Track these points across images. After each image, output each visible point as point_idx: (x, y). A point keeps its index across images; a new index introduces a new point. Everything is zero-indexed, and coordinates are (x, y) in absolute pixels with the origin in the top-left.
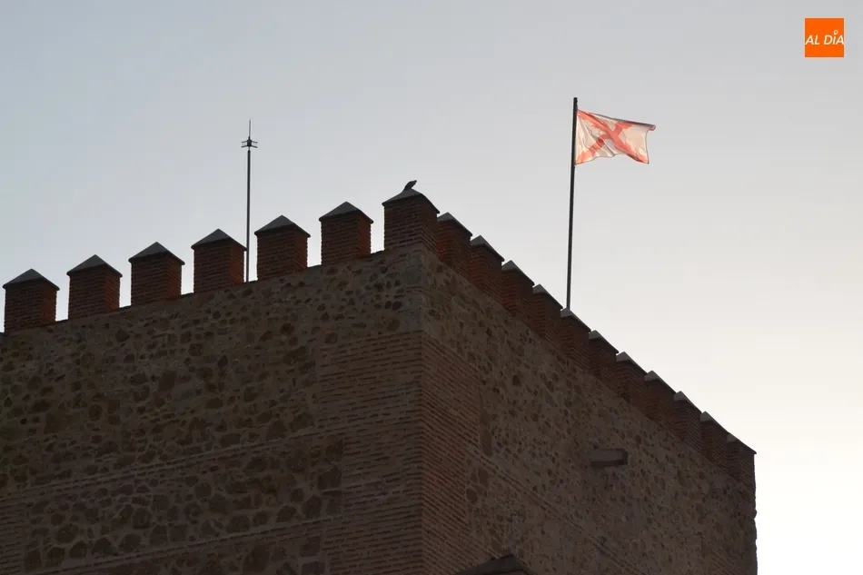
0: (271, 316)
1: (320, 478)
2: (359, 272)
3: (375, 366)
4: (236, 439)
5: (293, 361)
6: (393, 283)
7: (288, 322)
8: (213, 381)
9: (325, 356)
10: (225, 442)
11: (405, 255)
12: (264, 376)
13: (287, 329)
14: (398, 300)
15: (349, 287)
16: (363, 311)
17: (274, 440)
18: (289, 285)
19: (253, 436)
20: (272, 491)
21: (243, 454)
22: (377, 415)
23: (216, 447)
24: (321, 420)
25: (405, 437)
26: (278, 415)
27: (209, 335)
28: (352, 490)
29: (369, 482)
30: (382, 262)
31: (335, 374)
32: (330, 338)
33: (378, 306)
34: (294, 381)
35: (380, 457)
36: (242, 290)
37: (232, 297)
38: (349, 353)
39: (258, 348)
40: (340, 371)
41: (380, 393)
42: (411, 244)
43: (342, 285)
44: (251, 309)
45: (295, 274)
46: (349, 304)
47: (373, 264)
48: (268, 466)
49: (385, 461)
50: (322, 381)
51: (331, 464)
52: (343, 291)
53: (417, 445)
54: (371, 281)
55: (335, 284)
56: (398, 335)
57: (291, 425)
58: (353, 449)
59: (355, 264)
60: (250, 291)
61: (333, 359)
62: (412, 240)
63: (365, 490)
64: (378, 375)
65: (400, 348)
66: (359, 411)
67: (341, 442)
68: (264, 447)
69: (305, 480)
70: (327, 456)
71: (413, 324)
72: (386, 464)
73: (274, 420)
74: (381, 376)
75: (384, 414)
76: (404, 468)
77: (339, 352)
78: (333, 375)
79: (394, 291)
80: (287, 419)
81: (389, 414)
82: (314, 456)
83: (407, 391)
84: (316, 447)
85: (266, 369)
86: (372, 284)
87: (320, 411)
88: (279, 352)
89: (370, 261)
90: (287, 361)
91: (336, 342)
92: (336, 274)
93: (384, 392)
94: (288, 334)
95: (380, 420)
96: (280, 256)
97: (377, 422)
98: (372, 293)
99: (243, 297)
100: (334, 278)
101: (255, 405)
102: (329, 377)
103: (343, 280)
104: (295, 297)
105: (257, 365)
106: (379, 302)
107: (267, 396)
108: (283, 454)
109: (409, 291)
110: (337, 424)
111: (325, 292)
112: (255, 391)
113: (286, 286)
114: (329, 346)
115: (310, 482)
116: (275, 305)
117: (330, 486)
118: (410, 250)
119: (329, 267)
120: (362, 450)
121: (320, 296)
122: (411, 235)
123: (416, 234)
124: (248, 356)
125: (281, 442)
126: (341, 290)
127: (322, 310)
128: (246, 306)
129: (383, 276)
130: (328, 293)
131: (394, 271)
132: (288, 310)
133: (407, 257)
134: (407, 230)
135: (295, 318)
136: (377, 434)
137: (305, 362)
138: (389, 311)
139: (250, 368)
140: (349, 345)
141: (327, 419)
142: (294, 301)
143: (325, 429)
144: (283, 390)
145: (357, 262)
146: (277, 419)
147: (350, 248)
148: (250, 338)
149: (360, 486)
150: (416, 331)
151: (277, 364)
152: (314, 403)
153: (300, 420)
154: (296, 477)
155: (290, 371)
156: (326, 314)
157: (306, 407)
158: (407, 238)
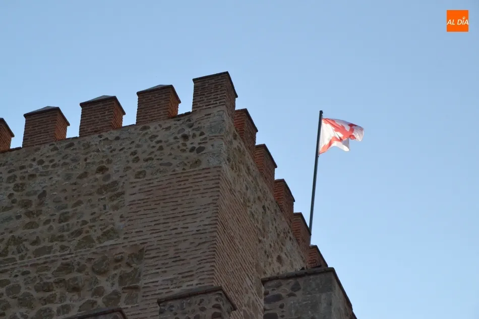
0: (88, 161)
1: (121, 277)
2: (168, 128)
3: (177, 193)
4: (49, 250)
5: (105, 192)
6: (198, 133)
7: (104, 164)
8: (33, 208)
9: (134, 187)
10: (37, 253)
11: (210, 114)
12: (79, 203)
13: (101, 170)
14: (202, 145)
15: (158, 139)
16: (171, 154)
17: (83, 250)
18: (107, 139)
19: (63, 248)
20: (76, 289)
21: (53, 261)
22: (176, 229)
23: (29, 257)
24: (126, 233)
25: (199, 244)
26: (88, 232)
27: (32, 176)
28: (150, 285)
29: (164, 279)
30: (189, 120)
31: (143, 199)
32: (139, 175)
33: (184, 151)
34: (105, 206)
35: (178, 259)
36: (65, 144)
37: (56, 149)
38: (156, 184)
39: (75, 184)
40: (147, 197)
41: (180, 213)
42: (216, 107)
43: (153, 137)
44: (71, 157)
45: (112, 131)
46: (158, 150)
47: (181, 122)
48: (75, 270)
49: (182, 262)
50: (130, 205)
51: (132, 267)
52: (154, 141)
53: (211, 249)
54: (178, 133)
55: (147, 137)
56: (199, 170)
57: (98, 238)
58: (153, 254)
59: (165, 123)
60: (71, 145)
61: (140, 189)
62: (216, 103)
63: (161, 285)
64: (179, 200)
65: (200, 180)
66: (162, 225)
67: (143, 249)
68: (73, 255)
69: (107, 280)
70: (128, 261)
71: (214, 162)
72: (183, 264)
73: (84, 235)
74: (182, 200)
75: (183, 228)
76: (198, 267)
77: (146, 184)
78: (140, 200)
79: (198, 139)
80: (95, 234)
81: (187, 228)
82: (117, 261)
83: (205, 210)
84: (120, 253)
85: (81, 198)
86: (179, 136)
87: (126, 227)
88: (93, 186)
89: (179, 120)
90: (99, 192)
91: (144, 177)
92: (148, 130)
93: (183, 212)
94: (103, 173)
95: (179, 232)
96: (101, 119)
97: (176, 234)
98: (178, 142)
99: (65, 148)
100: (146, 133)
101: (68, 225)
102: (136, 202)
103: (154, 134)
104: (111, 147)
105: (73, 196)
106: (184, 148)
107: (79, 218)
108: (90, 260)
109: (211, 139)
110: (141, 236)
111: (137, 142)
112: (70, 215)
113: (103, 140)
114: (138, 180)
115: (111, 282)
116: (92, 153)
117: (130, 284)
118: (215, 111)
119: (143, 125)
120: (161, 254)
121: (133, 145)
122: (216, 101)
123: (220, 99)
124: (65, 190)
125: (89, 251)
126: (152, 141)
127: (134, 155)
128: (66, 155)
129: (190, 130)
130: (140, 143)
131: (199, 125)
132: (103, 157)
133: (212, 115)
134: (213, 97)
135: (109, 161)
136: (175, 243)
137: (115, 192)
138: (192, 153)
139: (66, 198)
140: (157, 178)
141: (132, 232)
142: (110, 150)
143: (129, 240)
144: (94, 213)
145: (167, 121)
146: (86, 235)
147: (162, 112)
148: (68, 177)
149: (157, 282)
150: (215, 167)
151: (90, 194)
152: (121, 221)
153: (107, 235)
154: (99, 278)
155: (102, 199)
156: (137, 157)
157: (113, 224)
158: (212, 102)
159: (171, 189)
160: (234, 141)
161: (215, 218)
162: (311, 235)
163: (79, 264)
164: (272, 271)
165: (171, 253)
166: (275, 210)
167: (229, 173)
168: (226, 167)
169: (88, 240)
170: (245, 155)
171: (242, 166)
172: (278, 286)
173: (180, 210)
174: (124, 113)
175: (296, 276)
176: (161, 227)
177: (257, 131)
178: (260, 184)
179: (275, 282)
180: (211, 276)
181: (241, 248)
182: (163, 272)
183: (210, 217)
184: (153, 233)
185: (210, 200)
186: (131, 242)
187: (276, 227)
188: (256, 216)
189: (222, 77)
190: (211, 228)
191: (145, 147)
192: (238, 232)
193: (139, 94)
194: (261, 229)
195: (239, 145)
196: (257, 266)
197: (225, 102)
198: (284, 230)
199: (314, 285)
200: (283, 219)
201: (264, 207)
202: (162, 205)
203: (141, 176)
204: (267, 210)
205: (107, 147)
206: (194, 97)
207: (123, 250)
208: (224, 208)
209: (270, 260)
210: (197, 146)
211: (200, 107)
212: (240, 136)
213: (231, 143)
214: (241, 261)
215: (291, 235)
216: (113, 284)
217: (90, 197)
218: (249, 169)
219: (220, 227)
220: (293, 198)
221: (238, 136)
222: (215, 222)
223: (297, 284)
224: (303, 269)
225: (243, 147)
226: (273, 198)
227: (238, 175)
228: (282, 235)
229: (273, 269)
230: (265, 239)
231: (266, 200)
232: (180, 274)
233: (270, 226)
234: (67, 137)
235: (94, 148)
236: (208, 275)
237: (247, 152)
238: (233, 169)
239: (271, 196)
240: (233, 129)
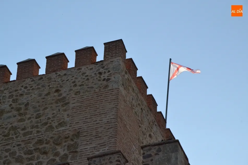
0: (50, 86)
1: (68, 146)
2: (91, 69)
3: (96, 102)
4: (31, 133)
5: (59, 102)
6: (107, 71)
7: (59, 88)
8: (22, 111)
9: (74, 100)
10: (25, 135)
11: (113, 61)
12: (46, 108)
13: (57, 91)
14: (109, 77)
15: (86, 75)
16: (93, 82)
17: (48, 133)
18: (60, 75)
19: (38, 132)
20: (45, 153)
21: (33, 139)
22: (97, 121)
23: (21, 137)
24: (70, 124)
25: (108, 129)
26: (50, 123)
27: (22, 95)
28: (83, 150)
29: (91, 147)
30: (102, 65)
31: (79, 106)
32: (77, 93)
33: (100, 80)
34: (59, 110)
35: (97, 136)
36: (38, 78)
37: (33, 80)
38: (86, 98)
39: (44, 98)
40: (81, 105)
41: (98, 112)
42: (116, 57)
43: (84, 74)
44: (42, 84)
45: (63, 71)
46: (86, 80)
47: (98, 66)
48: (45, 143)
49: (100, 138)
50: (72, 109)
51: (73, 141)
52: (84, 76)
53: (115, 131)
54: (97, 72)
55: (81, 74)
56: (108, 90)
57: (56, 126)
58: (85, 134)
59: (90, 66)
60: (42, 78)
61: (77, 101)
62: (116, 56)
63: (89, 150)
64: (98, 106)
65: (108, 95)
66: (88, 119)
67: (79, 132)
68: (43, 135)
69: (61, 148)
70: (72, 138)
71: (115, 86)
72: (100, 139)
73: (49, 125)
74: (99, 106)
75: (100, 120)
76: (108, 140)
77: (80, 98)
78: (77, 106)
79: (107, 74)
80: (54, 125)
81: (102, 120)
82: (66, 138)
83: (111, 111)
84: (68, 134)
85: (47, 106)
86: (97, 73)
87: (70, 120)
88: (53, 99)
89: (96, 65)
90: (56, 102)
91: (79, 94)
92: (81, 70)
93: (100, 112)
94: (58, 93)
95: (98, 123)
96: (56, 65)
97: (96, 123)
98: (97, 76)
99: (38, 80)
100: (80, 72)
101: (40, 120)
102: (75, 108)
103: (84, 72)
104: (62, 79)
105: (43, 105)
106: (100, 79)
107: (46, 116)
108: (52, 138)
109: (114, 74)
110: (78, 125)
111: (75, 77)
112: (41, 114)
113: (58, 75)
114: (76, 96)
115: (63, 149)
116: (52, 83)
117: (73, 149)
118: (115, 60)
119: (78, 68)
120: (89, 134)
121: (73, 78)
122: (116, 54)
123: (118, 54)
124: (39, 102)
125: (51, 133)
126: (83, 76)
127: (74, 83)
128: (39, 84)
129: (102, 69)
130: (77, 77)
131: (108, 67)
132: (58, 84)
133: (114, 62)
134: (114, 52)
135: (61, 87)
136: (96, 128)
137: (65, 102)
138: (104, 82)
139: (39, 106)
140: (86, 95)
141: (73, 123)
142: (61, 81)
143: (72, 127)
144: (54, 113)
145: (91, 65)
146: (50, 125)
147: (88, 60)
148: (40, 95)
149: (87, 148)
150: (116, 89)
151: (52, 104)
152: (68, 117)
153: (61, 125)
154: (57, 147)
155: (58, 106)
156: (76, 84)
157: (64, 119)
158: (114, 55)
159: (93, 100)
160: (125, 75)
161: (116, 115)
162: (166, 123)
163: (46, 140)
164: (147, 142)
165: (94, 133)
166: (148, 111)
167: (123, 92)
168: (121, 88)
169: (51, 127)
170: (131, 82)
171: (130, 88)
172: (150, 150)
173: (98, 111)
174: (69, 62)
175: (159, 144)
176: (88, 120)
177: (137, 70)
178: (139, 97)
179: (148, 148)
180: (115, 145)
181: (130, 130)
182: (90, 143)
183: (114, 115)
184: (84, 123)
185: (114, 106)
186: (73, 128)
187: (148, 119)
188: (138, 114)
189: (119, 42)
190: (115, 120)
191: (79, 79)
192: (128, 122)
193: (76, 51)
194: (140, 120)
195: (128, 77)
196: (139, 139)
197: (120, 55)
198: (152, 120)
199: (168, 149)
200: (152, 115)
201: (141, 109)
202: (89, 108)
203: (78, 94)
204: (143, 110)
205: (60, 79)
206: (104, 52)
207: (69, 132)
208: (121, 110)
209: (145, 136)
210: (106, 78)
211: (107, 57)
212: (129, 72)
213: (124, 76)
214: (130, 137)
215: (156, 123)
216: (64, 150)
217: (51, 105)
218: (133, 90)
219: (119, 120)
220: (157, 104)
221: (128, 72)
222: (116, 117)
223: (160, 148)
224: (162, 140)
225: (130, 78)
226: (146, 104)
227: (128, 93)
228: (151, 123)
229: (147, 141)
230: (143, 125)
231: (143, 105)
232: (98, 144)
233: (145, 118)
234: (39, 74)
235: (53, 80)
236: (114, 144)
237: (132, 81)
238: (125, 89)
239: (145, 103)
240: (125, 69)
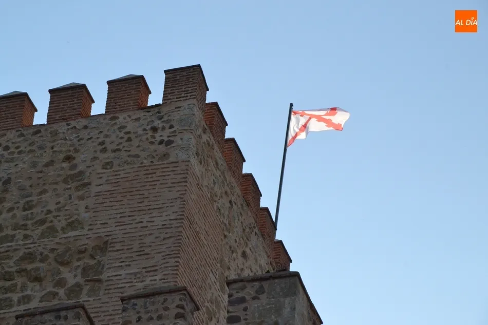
0: (55, 149)
1: (84, 269)
2: (138, 119)
3: (144, 186)
4: (12, 238)
5: (71, 182)
6: (167, 126)
7: (71, 153)
9: (101, 178)
11: (180, 107)
12: (44, 192)
13: (68, 158)
14: (171, 138)
15: (126, 130)
16: (139, 146)
17: (46, 240)
18: (75, 127)
19: (26, 237)
20: (38, 279)
21: (15, 250)
22: (142, 222)
24: (91, 225)
25: (164, 239)
26: (51, 222)
28: (114, 278)
29: (129, 272)
30: (159, 112)
31: (109, 191)
32: (107, 165)
33: (152, 143)
34: (70, 196)
35: (142, 253)
36: (31, 131)
37: (22, 135)
38: (122, 176)
39: (41, 172)
40: (113, 189)
41: (147, 206)
42: (186, 99)
43: (122, 128)
44: (38, 144)
45: (80, 120)
46: (126, 141)
47: (150, 114)
48: (38, 259)
49: (147, 256)
50: (96, 196)
51: (95, 259)
52: (122, 133)
53: (176, 245)
54: (147, 125)
55: (116, 127)
56: (167, 163)
57: (63, 229)
58: (118, 247)
59: (135, 114)
60: (39, 132)
61: (107, 181)
62: (187, 96)
63: (125, 278)
64: (146, 193)
65: (168, 173)
66: (127, 218)
67: (107, 241)
68: (36, 245)
69: (69, 272)
70: (92, 253)
71: (183, 156)
72: (147, 259)
73: (47, 225)
74: (149, 193)
75: (149, 222)
76: (164, 261)
77: (113, 176)
78: (106, 191)
79: (168, 132)
80: (60, 224)
81: (153, 222)
82: (81, 252)
83: (171, 204)
84: (84, 245)
85: (46, 187)
86: (148, 128)
87: (91, 218)
88: (58, 174)
89: (148, 112)
90: (65, 181)
91: (111, 168)
92: (117, 121)
93: (150, 205)
94: (70, 162)
95: (145, 226)
96: (69, 107)
97: (142, 227)
98: (147, 134)
99: (32, 135)
100: (115, 124)
101: (32, 213)
102: (102, 194)
103: (123, 124)
104: (79, 136)
105: (38, 184)
106: (153, 140)
107: (44, 207)
108: (53, 250)
109: (181, 132)
110: (105, 228)
111: (106, 132)
112: (34, 203)
113: (71, 128)
114: (105, 171)
115: (74, 273)
116: (60, 142)
117: (93, 276)
118: (185, 104)
119: (112, 115)
120: (126, 248)
121: (102, 135)
122: (187, 93)
123: (191, 93)
124: (30, 178)
125: (52, 241)
126: (120, 132)
127: (102, 145)
128: (33, 142)
129: (159, 122)
130: (108, 133)
131: (169, 118)
132: (71, 146)
133: (182, 108)
134: (183, 89)
135: (76, 151)
136: (140, 236)
137: (82, 182)
138: (161, 146)
139: (31, 186)
140: (123, 170)
141: (97, 224)
142: (78, 139)
143: (94, 231)
144: (59, 202)
145: (137, 112)
146: (50, 224)
147: (131, 102)
148: (34, 165)
149: (121, 275)
150: (184, 161)
151: (56, 183)
152: (86, 212)
153: (72, 225)
154: (62, 269)
155: (67, 189)
156: (105, 148)
157: (78, 215)
158: (183, 95)
159: (138, 181)
160: (202, 134)
161: (181, 213)
162: (276, 229)
163: (41, 254)
164: (236, 267)
165: (136, 247)
166: (242, 205)
167: (197, 168)
168: (194, 161)
169: (52, 230)
170: (214, 149)
171: (210, 160)
172: (243, 288)
173: (146, 203)
174: (93, 102)
175: (261, 279)
176: (126, 220)
177: (227, 125)
178: (228, 179)
179: (240, 284)
180: (175, 272)
181: (206, 243)
182: (126, 265)
183: (177, 212)
184: (117, 226)
185: (177, 195)
186: (95, 233)
187: (242, 222)
188: (222, 211)
189: (193, 69)
190: (177, 223)
191: (113, 138)
192: (203, 227)
193: (109, 83)
194: (227, 223)
195: (208, 139)
196: (222, 260)
197: (196, 95)
198: (250, 225)
200: (250, 214)
201: (230, 202)
202: (128, 197)
203: (109, 167)
204: (234, 205)
205: (74, 135)
206: (164, 89)
207: (87, 242)
208: (190, 202)
209: (234, 255)
210: (166, 139)
211: (170, 99)
212: (210, 129)
213: (200, 137)
214: (205, 257)
215: (256, 230)
216: (75, 276)
217: (55, 186)
218: (217, 164)
219: (186, 222)
220: (260, 193)
221: (208, 130)
222: (180, 217)
223: (262, 287)
225: (212, 141)
226: (239, 193)
227: (206, 170)
228: (247, 230)
229: (237, 263)
230: (231, 234)
231: (233, 195)
232: (143, 268)
233: (236, 221)
234: (34, 124)
235: (61, 135)
236: (173, 270)
237: (215, 147)
238: (201, 163)
239: (238, 190)
240: (203, 123)
